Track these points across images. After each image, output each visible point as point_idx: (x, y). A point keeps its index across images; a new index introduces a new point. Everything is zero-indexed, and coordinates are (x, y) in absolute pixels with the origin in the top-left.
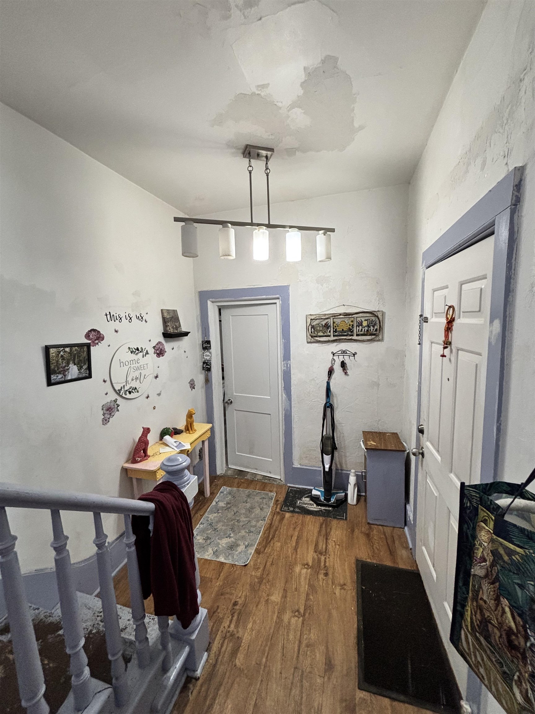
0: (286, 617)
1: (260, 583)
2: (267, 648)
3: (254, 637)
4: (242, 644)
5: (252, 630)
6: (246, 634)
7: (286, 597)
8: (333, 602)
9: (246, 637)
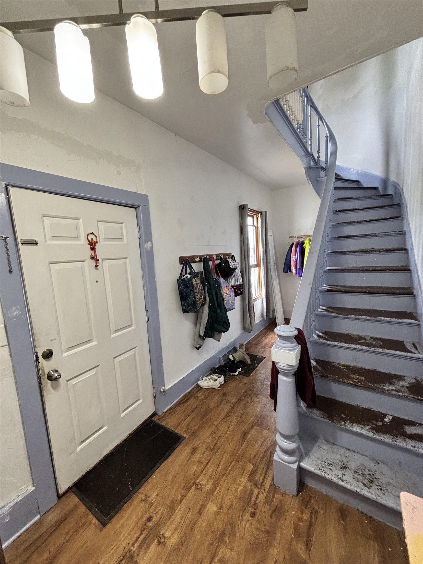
0: (209, 487)
1: (223, 534)
2: (230, 468)
3: (238, 479)
4: (248, 476)
5: (239, 484)
6: (244, 482)
7: (202, 505)
8: (165, 486)
9: (244, 479)
